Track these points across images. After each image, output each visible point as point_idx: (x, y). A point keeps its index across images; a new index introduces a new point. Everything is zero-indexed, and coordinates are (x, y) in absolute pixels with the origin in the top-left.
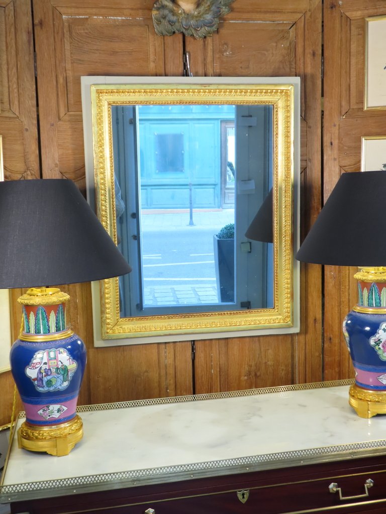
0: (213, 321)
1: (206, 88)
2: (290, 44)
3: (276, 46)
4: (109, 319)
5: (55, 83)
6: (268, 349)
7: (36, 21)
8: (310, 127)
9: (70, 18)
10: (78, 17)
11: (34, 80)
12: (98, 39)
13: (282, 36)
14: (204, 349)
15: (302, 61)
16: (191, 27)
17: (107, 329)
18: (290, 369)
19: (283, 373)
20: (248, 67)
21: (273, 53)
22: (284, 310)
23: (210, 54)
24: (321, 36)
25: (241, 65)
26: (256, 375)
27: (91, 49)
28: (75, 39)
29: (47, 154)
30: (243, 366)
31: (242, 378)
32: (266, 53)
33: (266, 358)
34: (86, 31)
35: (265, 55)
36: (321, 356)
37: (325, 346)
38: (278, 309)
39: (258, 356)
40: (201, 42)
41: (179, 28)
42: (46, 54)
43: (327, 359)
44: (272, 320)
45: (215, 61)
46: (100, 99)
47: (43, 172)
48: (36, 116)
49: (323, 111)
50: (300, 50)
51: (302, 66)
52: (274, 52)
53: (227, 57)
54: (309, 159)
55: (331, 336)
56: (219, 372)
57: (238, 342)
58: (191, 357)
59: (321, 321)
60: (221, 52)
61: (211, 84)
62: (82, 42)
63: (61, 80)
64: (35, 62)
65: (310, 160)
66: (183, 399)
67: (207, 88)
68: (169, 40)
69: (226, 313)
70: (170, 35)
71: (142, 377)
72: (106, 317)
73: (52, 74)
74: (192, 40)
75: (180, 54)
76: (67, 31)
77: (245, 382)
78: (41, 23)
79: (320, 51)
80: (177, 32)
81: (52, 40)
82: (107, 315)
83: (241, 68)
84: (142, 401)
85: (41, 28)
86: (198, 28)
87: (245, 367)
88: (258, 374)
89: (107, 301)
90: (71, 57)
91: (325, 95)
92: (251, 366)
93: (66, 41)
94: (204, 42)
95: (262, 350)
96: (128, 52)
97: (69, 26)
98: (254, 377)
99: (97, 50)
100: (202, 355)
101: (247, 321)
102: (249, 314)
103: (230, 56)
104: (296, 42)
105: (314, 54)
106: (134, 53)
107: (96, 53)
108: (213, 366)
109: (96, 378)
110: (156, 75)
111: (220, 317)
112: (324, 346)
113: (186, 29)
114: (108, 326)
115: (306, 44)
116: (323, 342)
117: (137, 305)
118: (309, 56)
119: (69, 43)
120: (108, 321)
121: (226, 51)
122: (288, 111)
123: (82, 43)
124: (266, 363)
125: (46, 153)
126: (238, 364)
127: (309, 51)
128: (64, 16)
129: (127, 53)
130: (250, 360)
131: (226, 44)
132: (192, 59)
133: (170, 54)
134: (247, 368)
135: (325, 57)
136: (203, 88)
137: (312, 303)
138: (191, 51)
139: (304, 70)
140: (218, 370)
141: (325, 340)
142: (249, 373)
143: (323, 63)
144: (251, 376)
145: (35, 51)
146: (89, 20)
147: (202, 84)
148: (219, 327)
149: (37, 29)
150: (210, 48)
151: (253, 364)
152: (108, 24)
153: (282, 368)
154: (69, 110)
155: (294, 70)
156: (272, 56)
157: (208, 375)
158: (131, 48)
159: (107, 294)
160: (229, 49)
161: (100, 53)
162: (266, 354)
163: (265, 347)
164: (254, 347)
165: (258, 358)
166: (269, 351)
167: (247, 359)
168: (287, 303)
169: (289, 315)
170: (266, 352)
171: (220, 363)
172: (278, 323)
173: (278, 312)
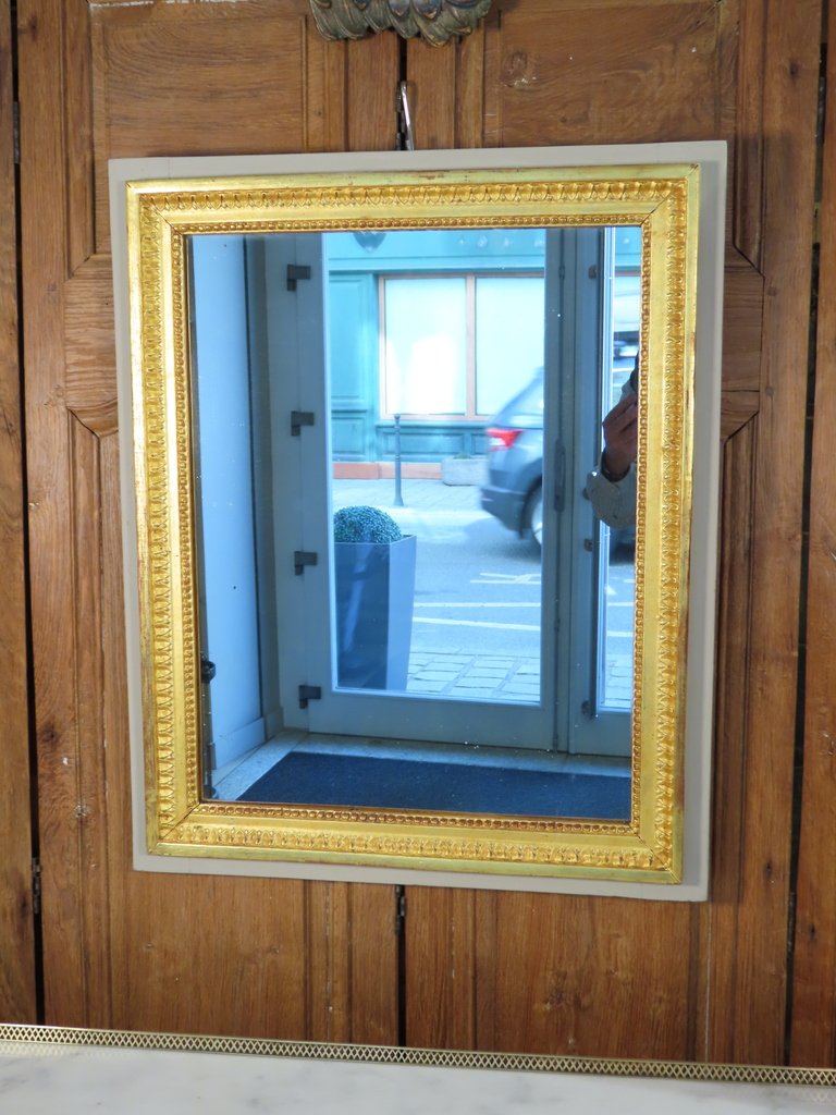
0: (443, 838)
1: (432, 181)
2: (720, 44)
3: (674, 52)
4: (165, 801)
5: (61, 178)
6: (618, 936)
7: (23, 22)
8: (773, 292)
9: (108, 8)
10: (127, 4)
11: (12, 172)
12: (172, 60)
13: (692, 21)
14: (431, 911)
15: (754, 93)
16: (412, 11)
17: (162, 828)
18: (683, 1001)
19: (662, 1009)
20: (584, 118)
21: (662, 76)
22: (658, 832)
23: (473, 83)
24: (819, 14)
25: (562, 113)
26: (577, 1002)
27: (154, 88)
28: (113, 62)
29: (38, 365)
30: (541, 974)
31: (536, 1006)
32: (642, 75)
33: (609, 958)
34: (145, 40)
35: (639, 80)
36: (785, 976)
37: (797, 948)
38: (638, 826)
39: (585, 949)
40: (450, 52)
41: (381, 15)
42: (42, 106)
43: (800, 988)
44: (617, 857)
45: (488, 107)
46: (150, 219)
47: (27, 409)
48: (14, 265)
49: (816, 247)
50: (750, 60)
51: (753, 110)
52: (667, 72)
53: (522, 90)
54: (767, 387)
55: (817, 923)
56: (471, 981)
57: (529, 905)
58: (393, 927)
59: (788, 872)
60: (506, 78)
61: (447, 171)
62: (135, 70)
63: (77, 172)
64: (17, 125)
65: (769, 390)
66: (329, 1051)
67: (437, 181)
68: (360, 51)
69: (484, 820)
70: (359, 39)
71: (261, 966)
72: (158, 797)
73: (55, 156)
74: (423, 46)
75: (387, 88)
76: (99, 44)
77: (544, 1020)
78: (33, 27)
79: (817, 61)
80: (375, 27)
81: (57, 68)
82: (162, 793)
83: (564, 120)
84: (216, 1040)
85: (34, 38)
86: (431, 12)
87: (545, 978)
88: (585, 1002)
89: (162, 754)
90: (107, 110)
91: (825, 193)
92: (565, 978)
93: (95, 69)
94: (458, 51)
95: (599, 935)
96: (250, 90)
97: (104, 30)
98: (572, 1011)
99: (170, 89)
100: (425, 926)
101: (541, 850)
102: (549, 833)
103: (531, 87)
104: (738, 38)
105: (794, 72)
106: (262, 93)
107: (168, 98)
108: (455, 959)
109: (144, 949)
110: (325, 151)
111: (467, 829)
112: (793, 948)
113: (401, 19)
114: (163, 820)
115: (769, 40)
116: (792, 936)
117: (584, 705)
118: (777, 76)
119: (102, 74)
120: (164, 807)
121: (518, 74)
122: (680, 245)
123: (134, 72)
124: (608, 973)
125: (35, 361)
126: (526, 966)
127: (778, 61)
128: (92, 5)
129: (245, 93)
130: (561, 958)
131: (519, 54)
132: (419, 102)
133: (360, 87)
134: (551, 980)
135: (829, 76)
136: (425, 181)
137: (761, 816)
138: (418, 80)
139: (762, 120)
140: (470, 972)
141: (798, 929)
142: (558, 996)
143: (823, 97)
144: (563, 1004)
145: (16, 98)
146: (155, 8)
147: (420, 172)
148: (461, 858)
149: (24, 41)
150: (474, 68)
151: (571, 970)
152: (201, 17)
153: (660, 993)
154: (98, 250)
155: (732, 121)
156: (661, 83)
157: (439, 984)
158: (258, 80)
159: (163, 736)
160: (529, 71)
161: (177, 97)
162: (612, 947)
163: (609, 928)
164: (575, 924)
165: (588, 956)
166: (620, 940)
167: (552, 954)
168: (663, 812)
169: (671, 850)
170: (609, 942)
171: (478, 955)
172: (635, 867)
173: (637, 834)
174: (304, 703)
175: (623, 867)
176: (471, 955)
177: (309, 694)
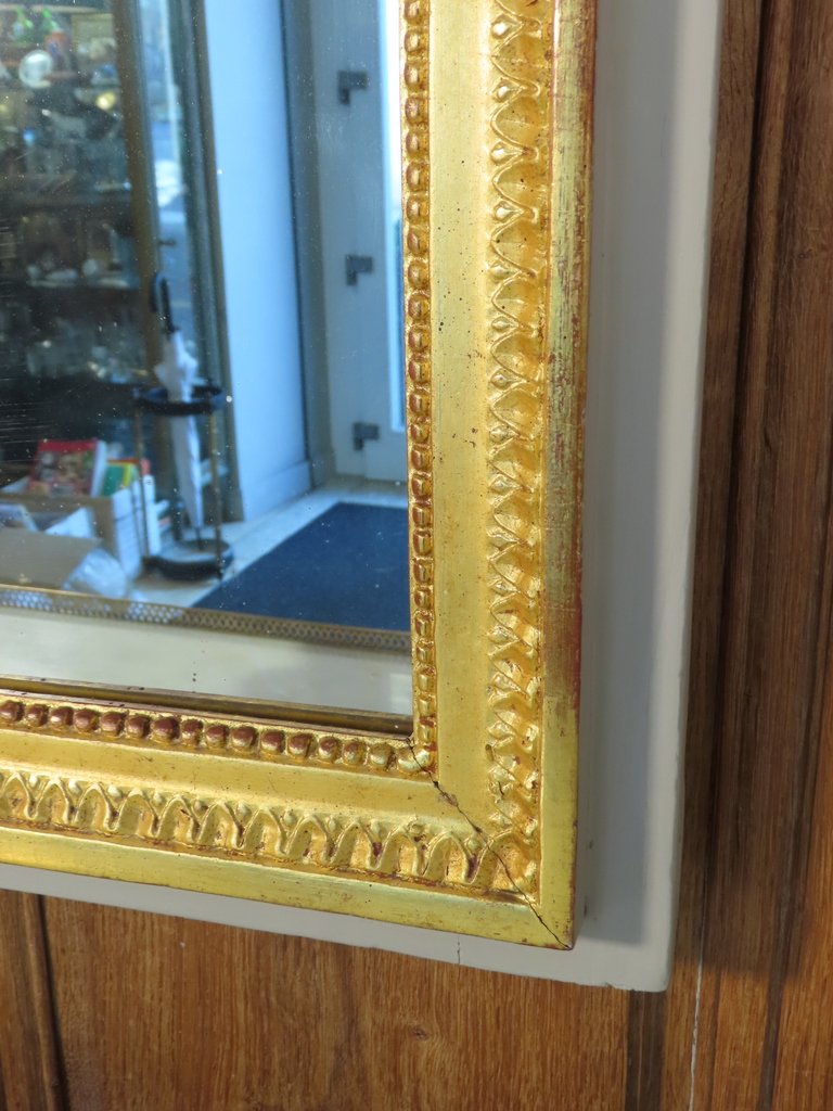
6: (418, 1033)
33: (395, 1087)
38: (433, 747)
39: (331, 1057)
95: (366, 1024)
130: (266, 1073)
162: (404, 1059)
163: (394, 1009)
164: (298, 989)
165: (337, 1075)
166: (424, 1044)
167: (242, 1060)
168: (513, 704)
169: (535, 835)
170: (396, 1046)
171: (64, 1035)
172: (420, 881)
173: (429, 769)
174: (359, 444)
175: (382, 877)
176: (42, 1032)
177: (365, 434)
